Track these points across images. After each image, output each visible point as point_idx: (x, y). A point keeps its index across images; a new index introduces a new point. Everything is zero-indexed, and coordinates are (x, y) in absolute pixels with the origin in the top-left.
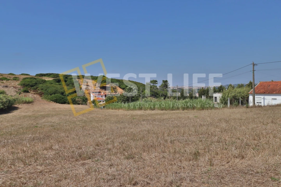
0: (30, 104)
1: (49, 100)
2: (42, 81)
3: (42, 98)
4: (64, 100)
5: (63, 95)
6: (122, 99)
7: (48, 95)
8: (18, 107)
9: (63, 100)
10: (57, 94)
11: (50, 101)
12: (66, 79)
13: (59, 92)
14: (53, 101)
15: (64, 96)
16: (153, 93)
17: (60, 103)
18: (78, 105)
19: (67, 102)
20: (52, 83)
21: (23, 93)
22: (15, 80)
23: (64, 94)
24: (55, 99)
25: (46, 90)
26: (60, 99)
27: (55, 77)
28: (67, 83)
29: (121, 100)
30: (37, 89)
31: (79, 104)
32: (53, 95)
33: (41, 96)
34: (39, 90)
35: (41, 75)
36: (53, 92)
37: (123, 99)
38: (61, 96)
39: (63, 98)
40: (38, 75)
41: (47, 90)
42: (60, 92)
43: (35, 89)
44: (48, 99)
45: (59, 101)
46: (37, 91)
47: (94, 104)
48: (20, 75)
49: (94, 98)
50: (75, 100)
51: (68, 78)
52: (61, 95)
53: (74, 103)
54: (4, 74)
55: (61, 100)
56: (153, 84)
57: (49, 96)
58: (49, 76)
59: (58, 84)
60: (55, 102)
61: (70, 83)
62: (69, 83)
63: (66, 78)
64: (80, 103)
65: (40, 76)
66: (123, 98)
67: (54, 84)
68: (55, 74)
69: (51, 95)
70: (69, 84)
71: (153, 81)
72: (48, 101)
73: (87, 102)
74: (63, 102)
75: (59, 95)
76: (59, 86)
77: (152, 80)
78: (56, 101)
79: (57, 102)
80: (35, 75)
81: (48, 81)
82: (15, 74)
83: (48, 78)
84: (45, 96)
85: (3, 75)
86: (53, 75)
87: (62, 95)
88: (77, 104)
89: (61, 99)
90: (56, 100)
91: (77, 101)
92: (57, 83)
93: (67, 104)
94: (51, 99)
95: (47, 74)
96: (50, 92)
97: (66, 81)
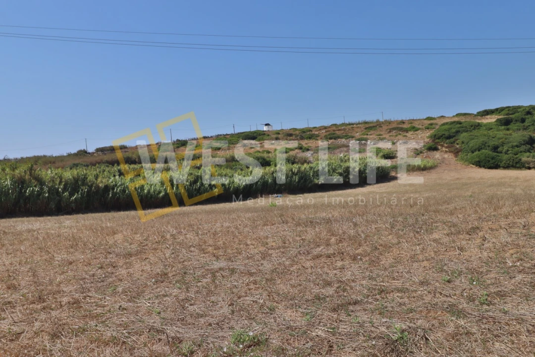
0: (432, 171)
1: (468, 162)
2: (472, 126)
3: (456, 159)
4: (495, 162)
5: (497, 152)
7: (468, 152)
9: (493, 161)
10: (483, 151)
11: (468, 165)
13: (489, 146)
14: (473, 164)
15: (498, 154)
17: (486, 168)
18: (528, 171)
19: (501, 166)
20: (493, 127)
21: (426, 152)
22: (428, 128)
23: (499, 149)
24: (477, 160)
25: (467, 144)
26: (488, 159)
27: (511, 112)
30: (456, 143)
31: (529, 168)
32: (477, 153)
33: (456, 156)
35: (485, 113)
36: (477, 146)
38: (489, 154)
39: (493, 158)
41: (469, 144)
42: (491, 145)
43: (452, 143)
44: (466, 161)
45: (484, 164)
46: (454, 147)
48: (454, 116)
50: (520, 160)
51: (533, 113)
52: (491, 153)
53: (518, 166)
55: (489, 161)
57: (469, 154)
59: (504, 129)
60: (477, 166)
61: (532, 123)
63: (528, 113)
64: (531, 166)
65: (482, 116)
67: (494, 128)
68: (513, 106)
69: (473, 152)
70: (529, 126)
72: (465, 165)
74: (492, 165)
75: (487, 151)
76: (505, 132)
78: (480, 164)
79: (480, 167)
81: (485, 125)
82: (433, 116)
84: (463, 156)
85: (412, 121)
86: (507, 109)
87: (494, 152)
88: (524, 169)
90: (479, 162)
91: (524, 163)
92: (503, 127)
93: (501, 168)
94: (470, 160)
95: (497, 109)
96: (472, 147)
97: (523, 121)
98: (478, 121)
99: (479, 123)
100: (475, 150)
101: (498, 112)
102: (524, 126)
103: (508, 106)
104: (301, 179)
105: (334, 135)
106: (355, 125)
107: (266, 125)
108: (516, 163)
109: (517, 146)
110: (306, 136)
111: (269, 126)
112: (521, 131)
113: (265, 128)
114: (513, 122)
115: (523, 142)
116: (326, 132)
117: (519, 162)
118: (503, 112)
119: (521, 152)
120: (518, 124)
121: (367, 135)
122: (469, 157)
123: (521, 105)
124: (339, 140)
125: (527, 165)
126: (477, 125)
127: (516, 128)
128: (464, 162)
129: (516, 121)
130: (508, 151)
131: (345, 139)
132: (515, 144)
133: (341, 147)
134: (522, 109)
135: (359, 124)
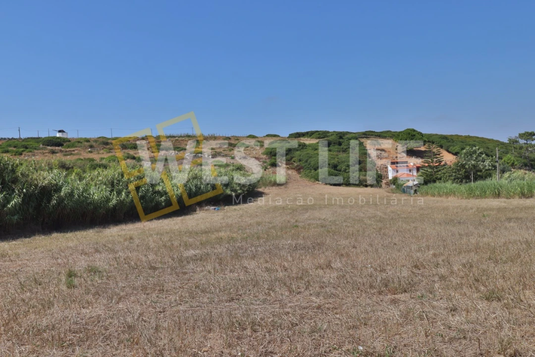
0: (283, 187)
1: (313, 179)
3: (300, 176)
5: (337, 170)
6: (454, 174)
7: (311, 170)
8: (264, 191)
11: (314, 182)
12: (341, 140)
13: (330, 164)
15: (339, 172)
16: (525, 161)
17: (331, 185)
18: (365, 189)
21: (270, 168)
23: (338, 168)
25: (306, 161)
27: (322, 136)
28: (342, 147)
29: (453, 178)
30: (292, 161)
31: (366, 186)
33: (299, 173)
34: (294, 161)
35: (298, 135)
37: (455, 176)
38: (332, 172)
40: (292, 136)
41: (309, 161)
43: (289, 161)
44: (311, 178)
46: (292, 164)
47: (394, 186)
48: (264, 137)
49: (395, 174)
51: (344, 137)
54: (240, 137)
56: (526, 142)
57: (313, 171)
58: (310, 136)
60: (322, 183)
61: (348, 146)
62: (345, 147)
63: (341, 137)
64: (368, 185)
65: (295, 138)
66: (455, 172)
68: (320, 131)
69: (316, 170)
71: (524, 134)
72: (311, 181)
73: (382, 182)
77: (523, 132)
79: (326, 184)
80: (288, 136)
81: (310, 145)
82: (257, 136)
83: (309, 139)
84: (306, 173)
86: (318, 133)
87: (334, 170)
88: (362, 186)
91: (362, 181)
93: (343, 185)
95: (307, 133)
96: (315, 164)
97: (340, 144)
98: (302, 142)
99: (304, 144)
100: (318, 168)
101: (309, 135)
102: (343, 148)
103: (316, 130)
106: (177, 138)
107: (60, 131)
110: (130, 146)
111: (64, 133)
112: (341, 153)
113: (58, 135)
114: (332, 145)
120: (337, 146)
122: (312, 173)
123: (327, 130)
125: (364, 183)
127: (337, 149)
128: (310, 179)
129: (335, 143)
130: (346, 170)
131: (178, 151)
134: (330, 134)
135: (181, 137)
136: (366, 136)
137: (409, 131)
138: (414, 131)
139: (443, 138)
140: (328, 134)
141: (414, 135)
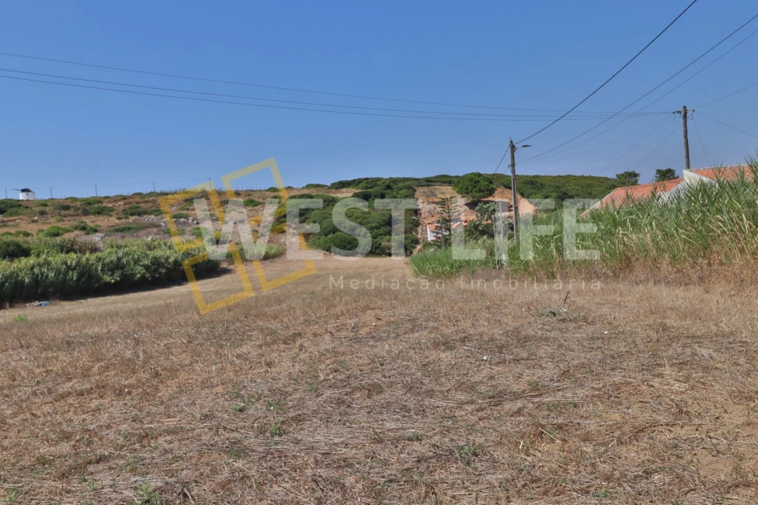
0: (277, 260)
7: (321, 235)
8: (230, 268)
10: (339, 233)
12: (387, 191)
14: (327, 251)
18: (389, 258)
27: (369, 186)
31: (390, 255)
32: (330, 236)
35: (341, 185)
40: (334, 186)
44: (319, 246)
48: (303, 188)
50: (380, 244)
51: (393, 186)
53: (377, 252)
54: (255, 191)
55: (345, 246)
57: (323, 237)
58: (357, 185)
65: (337, 188)
68: (371, 178)
69: (326, 235)
71: (623, 175)
73: (414, 248)
77: (623, 172)
80: (329, 185)
83: (353, 190)
85: (251, 193)
86: (365, 181)
88: (383, 256)
89: (346, 244)
91: (384, 249)
94: (323, 246)
95: (354, 181)
96: (325, 228)
98: (332, 195)
99: (333, 198)
100: (329, 233)
101: (355, 185)
103: (366, 177)
104: (81, 275)
105: (138, 210)
107: (23, 191)
108: (376, 248)
109: (377, 228)
110: (94, 210)
111: (29, 193)
113: (22, 196)
114: (372, 198)
115: (382, 223)
116: (125, 204)
117: (378, 247)
118: (360, 185)
119: (381, 235)
121: (188, 209)
122: (321, 240)
123: (380, 177)
124: (145, 216)
125: (388, 251)
126: (331, 200)
128: (316, 248)
129: (376, 196)
131: (155, 215)
132: (374, 225)
133: (148, 227)
134: (381, 182)
136: (427, 183)
137: (473, 176)
138: (480, 175)
139: (528, 183)
140: (378, 183)
141: (478, 182)
